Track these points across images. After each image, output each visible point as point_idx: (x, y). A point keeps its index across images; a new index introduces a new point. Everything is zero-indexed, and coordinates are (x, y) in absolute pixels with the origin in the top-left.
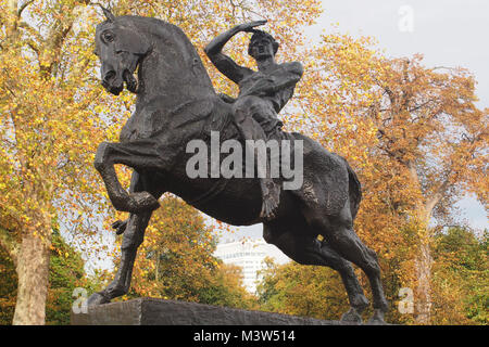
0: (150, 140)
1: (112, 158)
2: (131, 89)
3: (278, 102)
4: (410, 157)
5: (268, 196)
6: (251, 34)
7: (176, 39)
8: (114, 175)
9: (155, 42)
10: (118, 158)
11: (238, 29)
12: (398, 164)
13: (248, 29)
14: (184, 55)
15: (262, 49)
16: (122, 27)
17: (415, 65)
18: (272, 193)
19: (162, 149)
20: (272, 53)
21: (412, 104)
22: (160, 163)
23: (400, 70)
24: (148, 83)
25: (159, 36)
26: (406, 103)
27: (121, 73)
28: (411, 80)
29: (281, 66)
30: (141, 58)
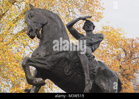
0: (44, 58)
1: (29, 63)
2: (38, 37)
3: (94, 48)
4: (131, 77)
5: (87, 85)
6: (85, 21)
7: (57, 20)
8: (29, 70)
9: (49, 20)
10: (31, 63)
11: (80, 19)
12: (126, 79)
13: (84, 19)
14: (60, 27)
15: (88, 27)
16: (37, 13)
17: (136, 41)
18: (89, 83)
19: (48, 62)
20: (92, 29)
21: (133, 57)
22: (47, 67)
23: (130, 43)
24: (45, 36)
25: (51, 18)
26: (131, 56)
27: (35, 31)
28: (134, 47)
29: (96, 35)
30: (43, 25)
